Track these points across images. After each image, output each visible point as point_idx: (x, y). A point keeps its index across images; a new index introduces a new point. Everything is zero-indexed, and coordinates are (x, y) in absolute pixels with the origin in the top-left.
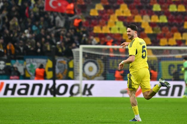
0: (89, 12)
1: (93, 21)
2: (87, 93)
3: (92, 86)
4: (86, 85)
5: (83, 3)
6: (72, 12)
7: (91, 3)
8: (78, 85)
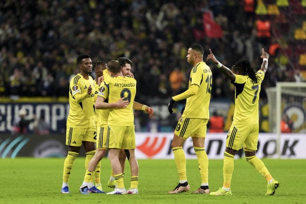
0: (293, 34)
1: (299, 47)
2: (288, 152)
3: (296, 142)
4: (287, 142)
5: (285, 21)
6: (268, 34)
7: (297, 21)
8: (274, 141)
